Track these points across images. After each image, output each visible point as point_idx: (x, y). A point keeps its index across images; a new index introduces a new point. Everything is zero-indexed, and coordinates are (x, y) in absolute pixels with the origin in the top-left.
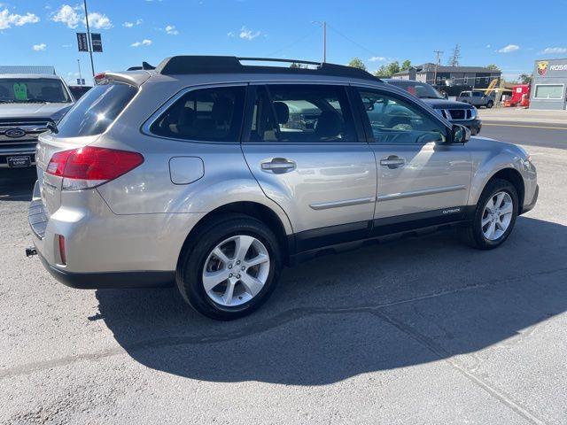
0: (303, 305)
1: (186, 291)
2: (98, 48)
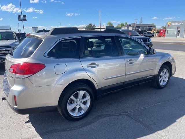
0: (102, 114)
1: (61, 112)
2: (25, 20)
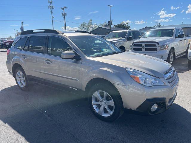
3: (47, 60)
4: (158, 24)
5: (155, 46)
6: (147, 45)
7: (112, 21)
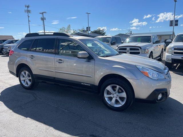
3: (58, 60)
4: (130, 32)
5: (138, 50)
6: (131, 49)
7: (90, 27)
